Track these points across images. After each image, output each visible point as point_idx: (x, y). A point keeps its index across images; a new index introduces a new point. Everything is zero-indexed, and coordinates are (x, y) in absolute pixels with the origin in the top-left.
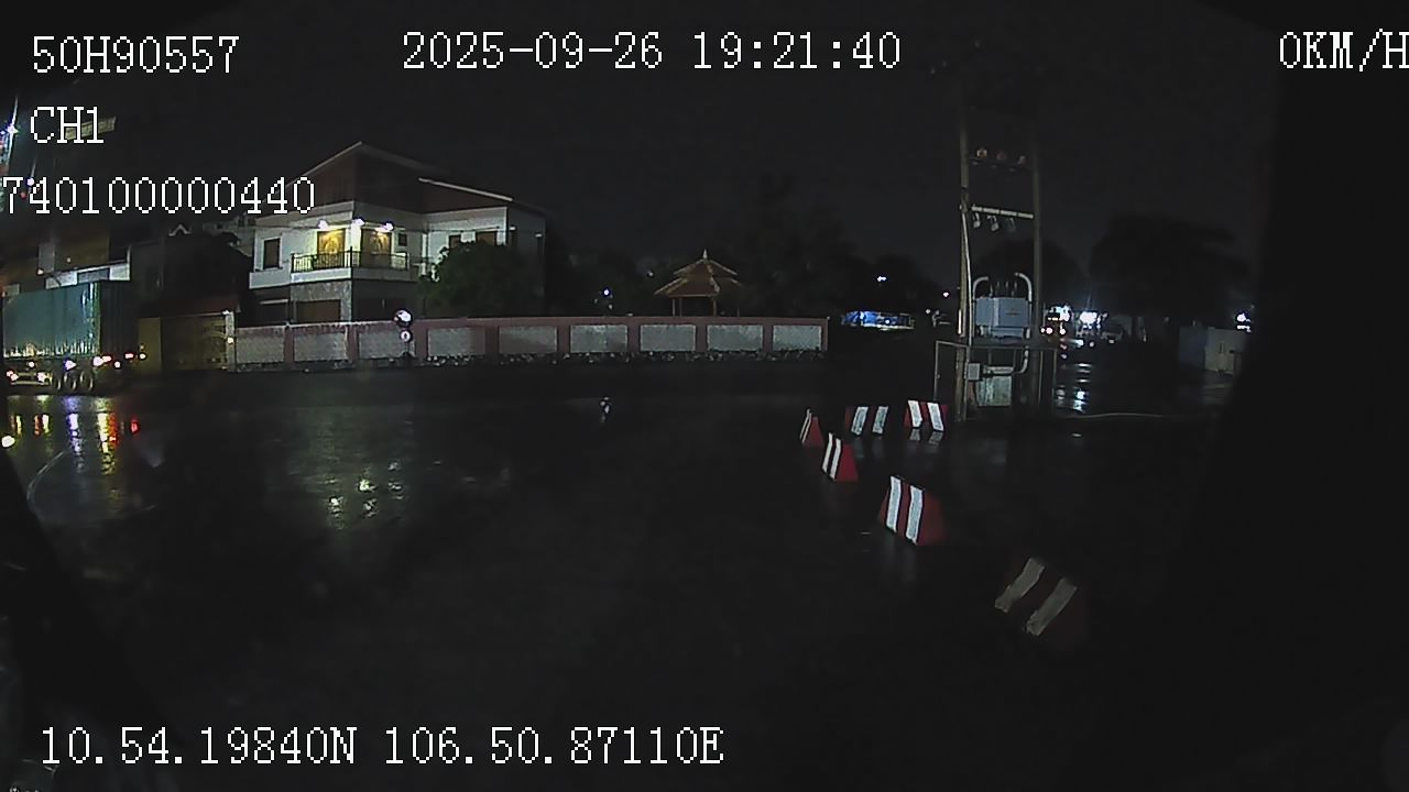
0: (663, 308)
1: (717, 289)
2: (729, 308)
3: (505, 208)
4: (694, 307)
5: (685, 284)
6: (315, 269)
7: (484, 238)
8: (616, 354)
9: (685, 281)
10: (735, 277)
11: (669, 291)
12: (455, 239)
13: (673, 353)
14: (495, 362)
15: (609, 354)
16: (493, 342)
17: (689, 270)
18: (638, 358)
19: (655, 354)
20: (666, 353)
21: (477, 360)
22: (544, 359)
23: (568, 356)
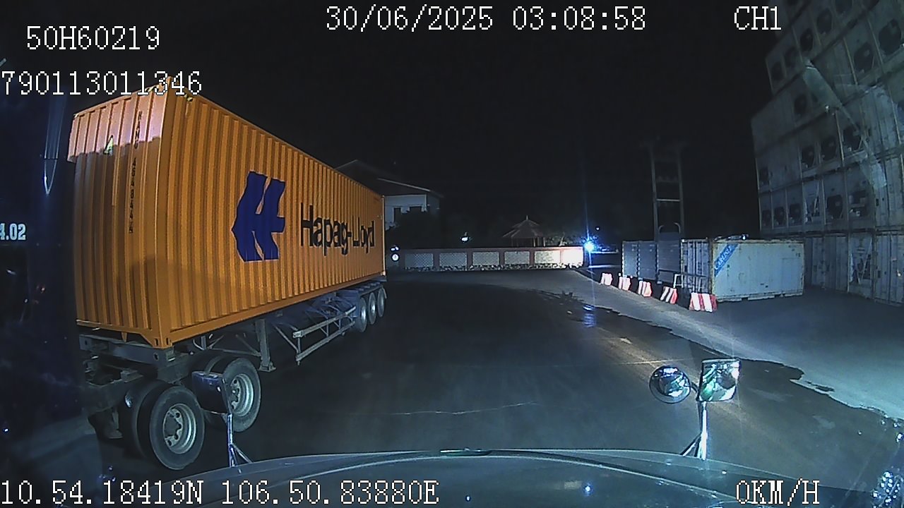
1: (536, 234)
3: (426, 195)
7: (415, 210)
8: (495, 266)
9: (518, 231)
11: (513, 236)
12: (397, 210)
13: (520, 265)
14: (438, 270)
15: (491, 266)
16: (436, 260)
17: (520, 225)
18: (504, 268)
19: (512, 265)
20: (517, 265)
21: (429, 269)
22: (461, 269)
23: (472, 267)
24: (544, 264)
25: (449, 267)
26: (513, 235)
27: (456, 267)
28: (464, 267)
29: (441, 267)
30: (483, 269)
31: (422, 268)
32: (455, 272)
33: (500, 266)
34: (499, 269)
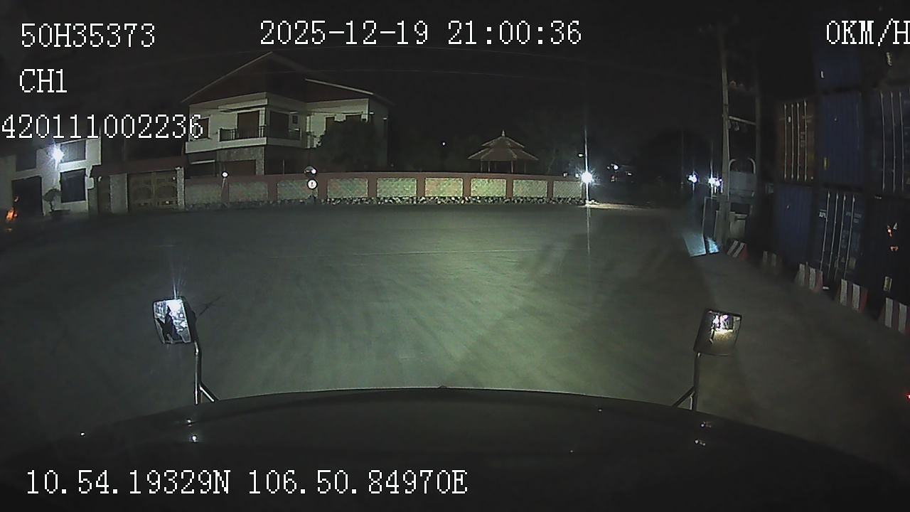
3: (367, 100)
5: (490, 153)
6: (236, 138)
7: (353, 120)
10: (522, 149)
12: (330, 120)
13: (492, 198)
14: (375, 203)
15: (451, 198)
16: (373, 188)
17: (492, 143)
18: (469, 201)
19: (481, 198)
20: (487, 198)
21: (362, 201)
22: (408, 201)
23: (423, 198)
24: (526, 198)
25: (391, 198)
26: (482, 155)
27: (401, 198)
28: (412, 198)
29: (379, 198)
30: (439, 202)
31: (351, 200)
32: (400, 205)
33: (463, 198)
34: (462, 202)
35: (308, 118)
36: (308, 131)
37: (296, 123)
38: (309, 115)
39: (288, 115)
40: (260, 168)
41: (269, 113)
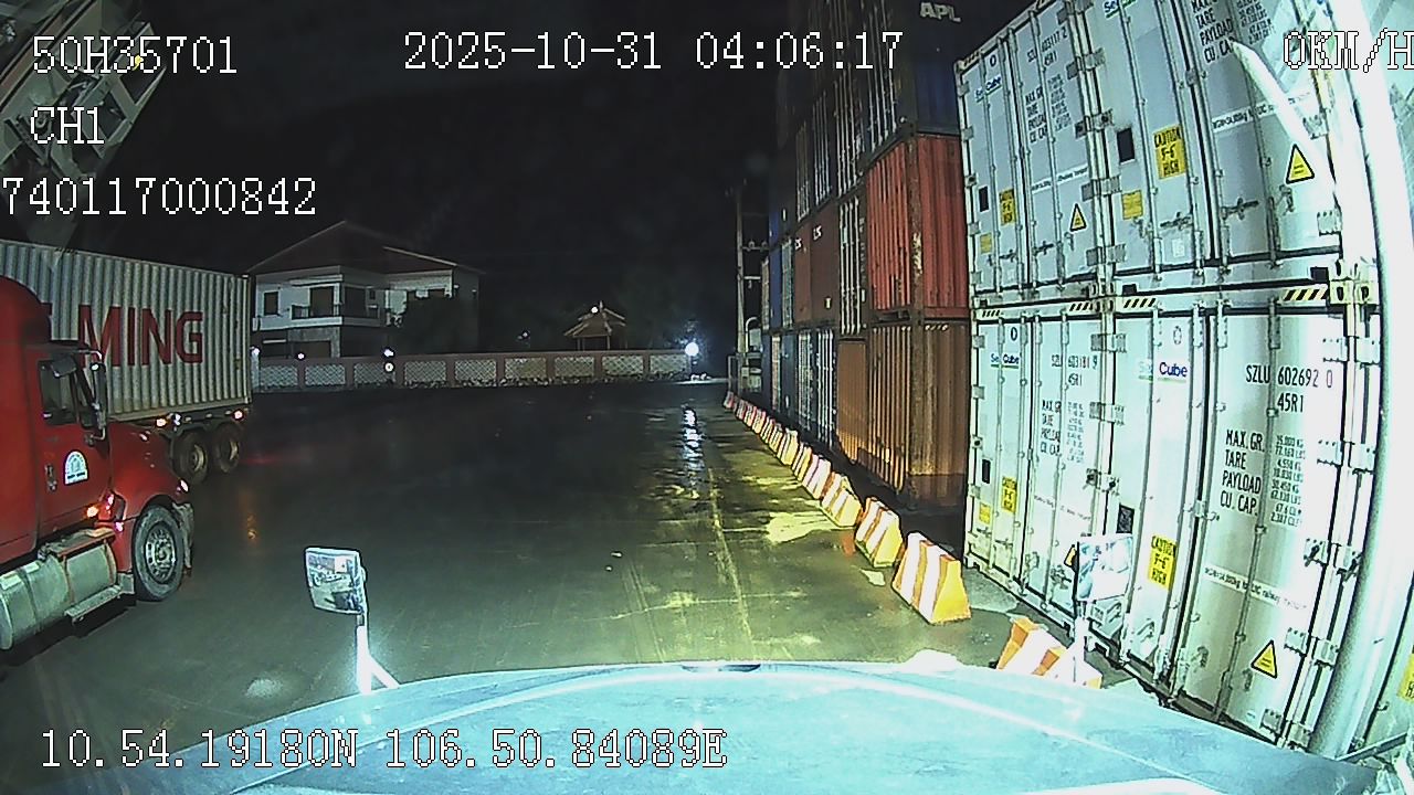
0: (573, 345)
1: (610, 330)
2: (616, 344)
3: (450, 272)
4: (595, 343)
5: (585, 329)
6: (310, 317)
7: (435, 295)
8: (539, 379)
9: (586, 326)
10: (623, 321)
12: (411, 293)
13: (579, 378)
14: (453, 386)
15: (532, 379)
16: (451, 371)
18: (553, 382)
19: (566, 378)
21: (440, 384)
22: (487, 383)
23: (504, 381)
25: (470, 381)
26: (575, 332)
27: (480, 381)
28: (492, 380)
29: (457, 381)
30: (520, 384)
31: (429, 384)
32: (478, 387)
33: (547, 380)
34: (546, 383)
35: (387, 292)
36: (387, 307)
37: (374, 298)
38: (389, 289)
39: (363, 290)
40: (336, 350)
41: (343, 290)
